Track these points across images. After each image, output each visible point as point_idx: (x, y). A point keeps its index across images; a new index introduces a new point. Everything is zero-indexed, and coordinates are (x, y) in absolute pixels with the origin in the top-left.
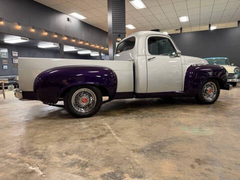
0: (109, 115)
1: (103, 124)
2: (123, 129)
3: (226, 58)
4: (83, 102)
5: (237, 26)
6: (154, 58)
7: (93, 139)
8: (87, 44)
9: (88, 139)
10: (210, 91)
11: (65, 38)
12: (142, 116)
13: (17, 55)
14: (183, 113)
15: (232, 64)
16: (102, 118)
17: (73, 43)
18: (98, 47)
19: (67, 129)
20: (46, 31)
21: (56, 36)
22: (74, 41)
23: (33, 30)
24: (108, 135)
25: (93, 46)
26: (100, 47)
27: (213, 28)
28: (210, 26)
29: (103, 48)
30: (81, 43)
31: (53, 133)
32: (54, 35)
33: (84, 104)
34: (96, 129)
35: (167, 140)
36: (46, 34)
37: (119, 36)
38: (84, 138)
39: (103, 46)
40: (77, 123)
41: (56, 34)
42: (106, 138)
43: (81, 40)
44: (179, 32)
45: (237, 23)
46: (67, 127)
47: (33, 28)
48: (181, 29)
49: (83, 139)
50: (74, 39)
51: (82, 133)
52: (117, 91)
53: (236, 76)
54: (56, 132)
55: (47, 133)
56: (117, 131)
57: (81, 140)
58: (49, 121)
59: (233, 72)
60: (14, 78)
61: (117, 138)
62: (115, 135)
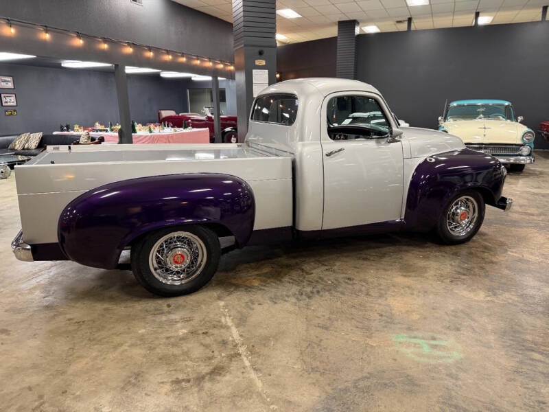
0: (237, 287)
1: (223, 320)
2: (265, 340)
3: (507, 103)
4: (176, 262)
5: (539, 18)
6: (341, 150)
7: (200, 379)
8: (184, 60)
9: (189, 381)
10: (464, 216)
11: (129, 50)
12: (309, 289)
13: (10, 85)
14: (400, 280)
15: (520, 118)
16: (219, 298)
17: (148, 58)
18: (209, 64)
19: (142, 338)
20: (79, 35)
21: (105, 46)
22: (150, 54)
23: (47, 36)
24: (234, 365)
25: (198, 62)
26: (215, 63)
27: (484, 20)
28: (477, 15)
29: (221, 66)
30: (169, 58)
31: (111, 356)
32: (100, 42)
33: (178, 267)
34: (208, 340)
35: (361, 384)
36: (79, 42)
37: (261, 53)
38: (181, 377)
39: (222, 62)
40: (164, 318)
41: (105, 40)
42: (228, 377)
43: (168, 52)
44: (404, 27)
45: (541, 10)
46: (142, 331)
47: (47, 31)
48: (410, 20)
49: (178, 382)
50: (150, 49)
51: (175, 356)
52: (256, 228)
53: (525, 150)
54: (116, 354)
55: (96, 358)
56: (252, 351)
57: (173, 382)
58: (100, 307)
59: (519, 142)
60: (10, 142)
61: (253, 375)
62: (247, 363)
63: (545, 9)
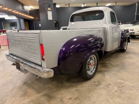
1: (119, 81)
8: (11, 10)
25: (14, 11)
28: (84, 4)
37: (49, 6)
48: (69, 4)
63: (97, 3)
